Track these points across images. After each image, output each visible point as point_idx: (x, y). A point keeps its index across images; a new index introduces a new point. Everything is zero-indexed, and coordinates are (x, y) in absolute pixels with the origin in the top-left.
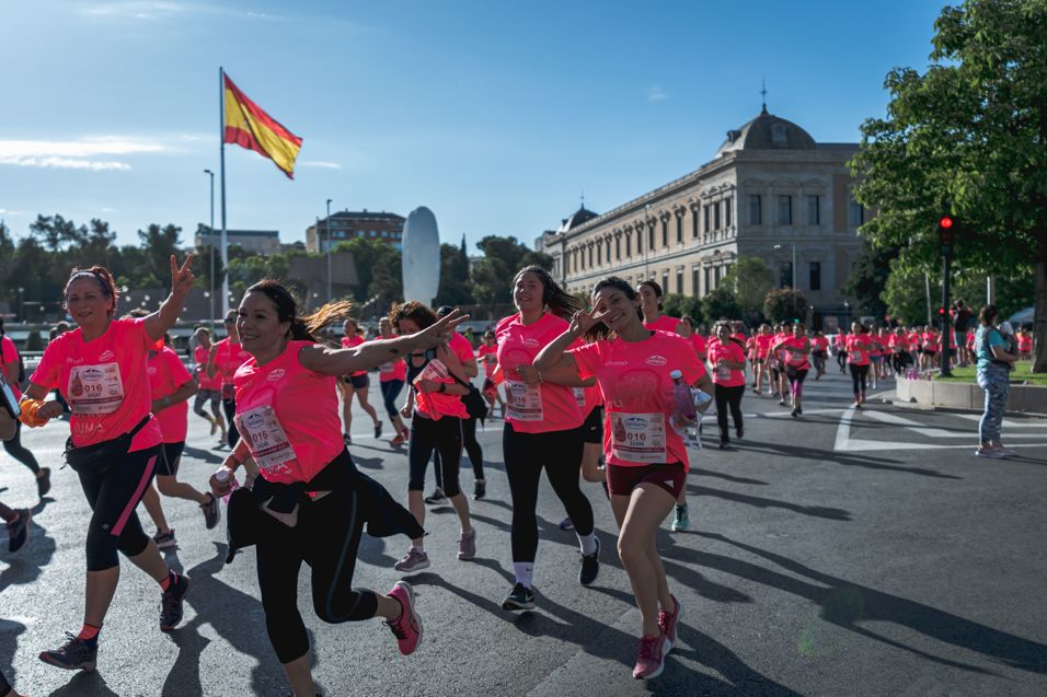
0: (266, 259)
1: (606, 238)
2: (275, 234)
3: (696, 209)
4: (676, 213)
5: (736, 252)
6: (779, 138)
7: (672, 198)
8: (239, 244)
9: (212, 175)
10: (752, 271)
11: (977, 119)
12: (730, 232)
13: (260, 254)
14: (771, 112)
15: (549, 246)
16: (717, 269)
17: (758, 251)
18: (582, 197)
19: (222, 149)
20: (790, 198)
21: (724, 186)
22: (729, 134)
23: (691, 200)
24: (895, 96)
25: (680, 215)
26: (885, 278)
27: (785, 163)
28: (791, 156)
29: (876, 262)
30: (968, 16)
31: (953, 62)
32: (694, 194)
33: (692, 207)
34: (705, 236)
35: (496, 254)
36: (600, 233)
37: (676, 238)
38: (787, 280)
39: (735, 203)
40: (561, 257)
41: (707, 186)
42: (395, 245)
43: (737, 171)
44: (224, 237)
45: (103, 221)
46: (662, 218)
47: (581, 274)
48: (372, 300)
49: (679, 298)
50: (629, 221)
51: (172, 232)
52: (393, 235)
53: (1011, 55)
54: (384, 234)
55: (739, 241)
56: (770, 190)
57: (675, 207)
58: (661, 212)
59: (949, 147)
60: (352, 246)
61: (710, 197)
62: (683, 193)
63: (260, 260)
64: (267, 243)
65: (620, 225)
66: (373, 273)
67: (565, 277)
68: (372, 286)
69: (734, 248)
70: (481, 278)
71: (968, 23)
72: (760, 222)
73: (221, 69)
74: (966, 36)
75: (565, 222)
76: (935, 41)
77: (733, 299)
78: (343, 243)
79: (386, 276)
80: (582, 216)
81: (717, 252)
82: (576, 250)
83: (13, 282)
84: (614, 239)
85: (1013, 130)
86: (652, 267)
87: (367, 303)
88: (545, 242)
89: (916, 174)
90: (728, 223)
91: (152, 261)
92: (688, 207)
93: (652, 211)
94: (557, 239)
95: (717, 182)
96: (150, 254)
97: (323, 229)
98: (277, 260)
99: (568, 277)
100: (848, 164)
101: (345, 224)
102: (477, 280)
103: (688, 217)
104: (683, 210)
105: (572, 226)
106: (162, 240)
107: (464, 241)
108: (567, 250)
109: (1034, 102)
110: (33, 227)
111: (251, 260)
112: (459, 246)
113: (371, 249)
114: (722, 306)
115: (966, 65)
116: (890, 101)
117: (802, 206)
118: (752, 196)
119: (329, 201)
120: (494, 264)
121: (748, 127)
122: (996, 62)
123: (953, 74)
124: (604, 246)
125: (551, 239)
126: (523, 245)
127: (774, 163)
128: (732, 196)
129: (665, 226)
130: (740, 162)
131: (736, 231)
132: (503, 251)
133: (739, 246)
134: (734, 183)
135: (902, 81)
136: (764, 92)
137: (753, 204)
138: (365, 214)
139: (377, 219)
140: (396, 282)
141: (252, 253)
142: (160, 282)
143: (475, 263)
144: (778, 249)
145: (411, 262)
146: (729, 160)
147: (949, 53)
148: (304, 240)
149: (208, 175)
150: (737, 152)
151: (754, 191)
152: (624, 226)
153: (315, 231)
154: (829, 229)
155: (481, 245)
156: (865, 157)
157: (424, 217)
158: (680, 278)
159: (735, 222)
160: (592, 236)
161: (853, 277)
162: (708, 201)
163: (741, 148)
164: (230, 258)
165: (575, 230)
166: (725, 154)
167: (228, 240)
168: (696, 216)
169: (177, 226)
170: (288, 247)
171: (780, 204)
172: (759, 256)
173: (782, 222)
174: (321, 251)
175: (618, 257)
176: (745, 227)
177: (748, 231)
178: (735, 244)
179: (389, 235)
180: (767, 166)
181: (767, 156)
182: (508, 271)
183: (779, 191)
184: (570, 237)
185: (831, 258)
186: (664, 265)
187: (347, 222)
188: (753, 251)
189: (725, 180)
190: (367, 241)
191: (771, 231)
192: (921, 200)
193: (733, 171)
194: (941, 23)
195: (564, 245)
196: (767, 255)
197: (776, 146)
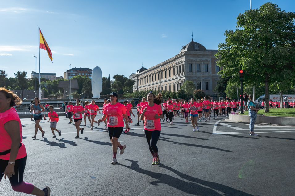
0: (52, 81)
1: (149, 76)
2: (55, 74)
3: (174, 67)
4: (169, 68)
5: (185, 79)
6: (197, 48)
7: (167, 64)
8: (44, 77)
9: (36, 57)
10: (190, 85)
11: (249, 44)
13: (50, 80)
14: (194, 41)
15: (133, 78)
16: (180, 84)
17: (191, 79)
19: (39, 50)
20: (200, 64)
21: (182, 61)
22: (183, 47)
23: (173, 65)
24: (227, 37)
26: (226, 87)
27: (198, 55)
28: (200, 53)
29: (223, 82)
30: (246, 16)
31: (242, 28)
32: (174, 63)
33: (173, 67)
34: (177, 75)
35: (118, 80)
36: (148, 74)
37: (169, 76)
38: (199, 87)
39: (185, 66)
40: (137, 81)
41: (177, 61)
42: (89, 77)
43: (185, 57)
44: (40, 75)
45: (3, 70)
46: (165, 70)
47: (142, 85)
48: (83, 93)
49: (170, 92)
50: (156, 71)
51: (24, 74)
52: (89, 75)
53: (257, 26)
54: (86, 74)
55: (186, 76)
56: (194, 62)
57: (168, 67)
58: (164, 68)
59: (242, 51)
60: (77, 77)
61: (178, 64)
62: (170, 63)
63: (50, 81)
64: (52, 77)
65: (153, 72)
66: (83, 85)
67: (138, 86)
68: (83, 89)
69: (185, 78)
71: (245, 18)
72: (192, 71)
73: (39, 27)
74: (245, 22)
75: (138, 71)
76: (238, 23)
77: (184, 92)
78: (74, 77)
79: (87, 86)
80: (143, 69)
81: (180, 79)
82: (141, 79)
84: (151, 76)
85: (259, 47)
86: (162, 84)
87: (81, 94)
88: (132, 77)
89: (233, 58)
90: (183, 71)
91: (18, 82)
92: (172, 67)
93: (162, 68)
94: (136, 76)
95: (180, 60)
96: (17, 80)
97: (69, 73)
98: (55, 81)
99: (139, 86)
100: (215, 56)
101: (75, 71)
102: (113, 87)
103: (172, 70)
104: (171, 68)
106: (21, 76)
107: (109, 76)
108: (138, 79)
109: (264, 39)
111: (47, 82)
112: (108, 78)
113: (82, 78)
114: (183, 95)
115: (245, 29)
116: (226, 38)
117: (203, 67)
118: (189, 64)
119: (70, 65)
120: (118, 83)
121: (188, 45)
122: (254, 28)
123: (242, 31)
124: (149, 78)
125: (134, 76)
126: (126, 77)
128: (184, 64)
129: (166, 72)
130: (186, 54)
131: (185, 74)
132: (119, 78)
134: (185, 60)
135: (229, 33)
136: (192, 36)
137: (190, 66)
138: (81, 68)
139: (84, 70)
140: (90, 88)
141: (48, 80)
142: (20, 88)
143: (113, 83)
144: (197, 79)
145: (94, 82)
146: (183, 54)
147: (241, 26)
148: (63, 76)
149: (35, 57)
151: (190, 62)
152: (154, 72)
153: (66, 73)
154: (211, 73)
155: (114, 77)
156: (219, 54)
157: (98, 69)
158: (170, 86)
159: (185, 71)
160: (145, 75)
161: (217, 86)
162: (177, 65)
163: (186, 51)
164: (41, 81)
165: (141, 73)
166: (182, 52)
167: (41, 76)
168: (174, 69)
169: (25, 72)
170: (58, 78)
171: (197, 66)
172: (191, 80)
173: (198, 71)
174: (68, 79)
175: (153, 81)
176: (188, 73)
177: (189, 74)
178: (185, 77)
179: (88, 75)
180: (194, 56)
181: (193, 53)
182: (122, 85)
183: (197, 63)
184: (139, 75)
185: (211, 81)
186: (165, 83)
187: (76, 71)
188: (190, 79)
189: (182, 59)
190: (81, 76)
191: (195, 74)
192: (235, 65)
193: (184, 57)
194: (239, 18)
195: (138, 77)
196: (194, 80)
197: (196, 50)
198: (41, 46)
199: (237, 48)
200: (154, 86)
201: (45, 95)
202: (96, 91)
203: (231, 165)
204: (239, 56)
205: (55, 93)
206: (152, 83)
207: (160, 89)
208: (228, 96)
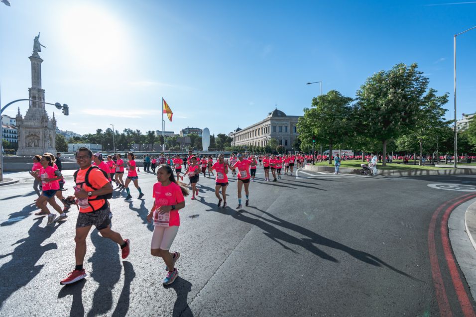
2: (173, 132)
6: (279, 114)
7: (257, 126)
8: (166, 134)
10: (274, 142)
12: (269, 133)
14: (277, 109)
15: (231, 136)
16: (267, 141)
20: (281, 127)
22: (269, 113)
23: (261, 127)
25: (259, 130)
27: (280, 120)
28: (281, 118)
30: (318, 99)
31: (316, 107)
32: (262, 125)
34: (264, 134)
36: (242, 133)
37: (258, 135)
38: (281, 144)
39: (270, 128)
40: (234, 138)
41: (264, 124)
42: (200, 135)
43: (271, 121)
47: (238, 141)
48: (195, 147)
49: (259, 147)
50: (248, 131)
54: (197, 133)
55: (271, 135)
56: (277, 125)
57: (258, 128)
60: (190, 135)
62: (260, 125)
63: (170, 138)
64: (171, 134)
65: (246, 131)
66: (195, 141)
67: (235, 142)
68: (195, 144)
69: (270, 137)
70: (218, 142)
71: (318, 101)
72: (275, 132)
74: (318, 103)
75: (235, 131)
76: (312, 103)
77: (270, 148)
78: (188, 134)
79: (197, 142)
80: (238, 129)
81: (267, 137)
82: (237, 136)
83: (120, 142)
84: (245, 134)
85: (326, 120)
89: (309, 127)
93: (254, 129)
95: (267, 123)
96: (148, 137)
97: (184, 131)
98: (174, 138)
101: (188, 130)
102: (217, 143)
103: (261, 130)
106: (151, 134)
107: (214, 134)
108: (235, 136)
110: (124, 131)
112: (213, 136)
113: (194, 136)
114: (268, 150)
115: (318, 108)
117: (284, 128)
118: (274, 126)
120: (221, 139)
121: (273, 112)
123: (315, 110)
124: (243, 136)
125: (232, 134)
126: (226, 135)
128: (270, 126)
129: (256, 132)
130: (271, 119)
132: (222, 136)
134: (270, 123)
135: (306, 110)
137: (274, 128)
138: (192, 128)
139: (195, 129)
141: (169, 136)
143: (217, 139)
144: (279, 137)
145: (204, 139)
146: (269, 119)
148: (179, 134)
153: (182, 132)
154: (289, 133)
157: (207, 130)
158: (259, 143)
159: (270, 131)
160: (240, 134)
161: (294, 143)
162: (265, 127)
163: (272, 116)
165: (237, 132)
166: (268, 117)
167: (164, 134)
169: (154, 131)
170: (175, 135)
171: (279, 128)
173: (280, 132)
174: (183, 136)
175: (246, 138)
176: (272, 133)
180: (277, 120)
181: (277, 118)
182: (224, 141)
183: (279, 125)
184: (236, 134)
185: (289, 139)
186: (256, 140)
187: (190, 130)
188: (274, 137)
190: (193, 134)
191: (277, 133)
192: (310, 132)
194: (313, 100)
196: (277, 138)
197: (279, 116)
198: (164, 112)
199: (312, 121)
200: (247, 142)
201: (167, 148)
202: (206, 145)
203: (311, 195)
204: (313, 125)
205: (174, 146)
206: (245, 140)
207: (252, 144)
208: (302, 150)
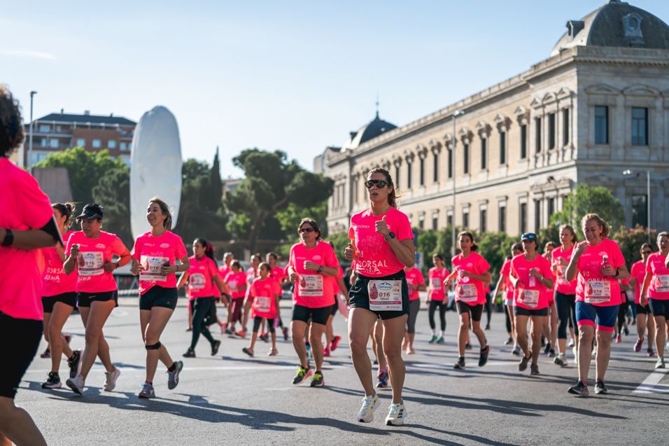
1: (407, 158)
3: (524, 121)
4: (499, 126)
5: (575, 179)
6: (633, 32)
7: (494, 106)
10: (599, 205)
12: (568, 152)
15: (331, 166)
16: (551, 201)
17: (604, 179)
18: (377, 104)
20: (646, 110)
21: (562, 92)
22: (568, 25)
23: (518, 110)
25: (504, 129)
27: (640, 65)
28: (647, 56)
32: (522, 102)
33: (520, 118)
34: (536, 158)
35: (258, 172)
36: (399, 150)
37: (498, 160)
39: (574, 115)
40: (347, 181)
41: (538, 92)
42: (123, 159)
43: (578, 73)
46: (480, 132)
50: (437, 135)
52: (120, 146)
54: (112, 144)
55: (578, 165)
56: (620, 100)
57: (498, 118)
58: (479, 124)
60: (67, 159)
61: (543, 106)
62: (508, 101)
65: (425, 140)
66: (94, 196)
67: (351, 207)
69: (572, 174)
70: (238, 204)
72: (607, 142)
75: (354, 135)
78: (56, 154)
79: (111, 199)
80: (376, 128)
81: (552, 178)
84: (417, 159)
86: (466, 198)
88: (326, 162)
90: (566, 141)
92: (514, 119)
94: (343, 157)
95: (552, 87)
99: (355, 209)
101: (59, 129)
102: (231, 208)
103: (514, 133)
104: (508, 122)
105: (363, 140)
107: (216, 157)
108: (354, 173)
112: (211, 165)
113: (92, 163)
117: (661, 122)
118: (597, 106)
120: (255, 186)
121: (594, 17)
124: (404, 168)
125: (335, 157)
126: (294, 162)
127: (625, 63)
128: (572, 106)
129: (484, 142)
130: (582, 61)
131: (576, 152)
133: (578, 171)
134: (575, 89)
137: (596, 117)
138: (87, 117)
139: (103, 124)
140: (124, 208)
143: (234, 187)
144: (629, 178)
145: (143, 180)
146: (568, 58)
150: (579, 48)
151: (600, 100)
152: (431, 142)
155: (241, 160)
157: (162, 119)
158: (502, 211)
159: (574, 138)
160: (388, 154)
162: (539, 112)
163: (584, 44)
165: (367, 145)
166: (563, 51)
168: (524, 129)
171: (633, 118)
172: (605, 185)
173: (636, 142)
174: (25, 164)
175: (422, 182)
176: (588, 146)
177: (592, 152)
178: (575, 169)
179: (118, 146)
180: (617, 68)
181: (616, 54)
182: (273, 195)
183: (632, 101)
184: (359, 156)
186: (482, 195)
187: (63, 127)
188: (596, 178)
189: (563, 85)
190: (88, 154)
191: (621, 153)
193: (573, 72)
195: (352, 165)
196: (615, 185)
197: (629, 43)
200: (429, 206)
207: (458, 222)
